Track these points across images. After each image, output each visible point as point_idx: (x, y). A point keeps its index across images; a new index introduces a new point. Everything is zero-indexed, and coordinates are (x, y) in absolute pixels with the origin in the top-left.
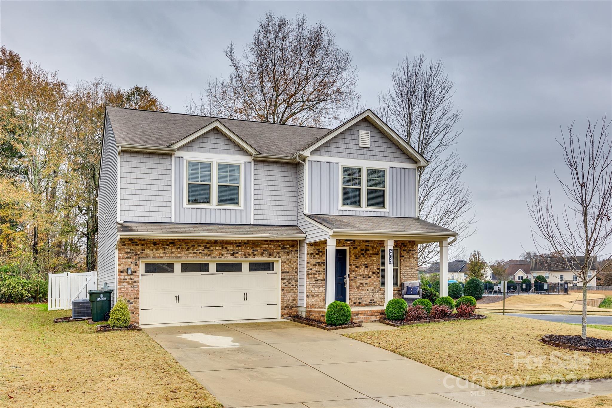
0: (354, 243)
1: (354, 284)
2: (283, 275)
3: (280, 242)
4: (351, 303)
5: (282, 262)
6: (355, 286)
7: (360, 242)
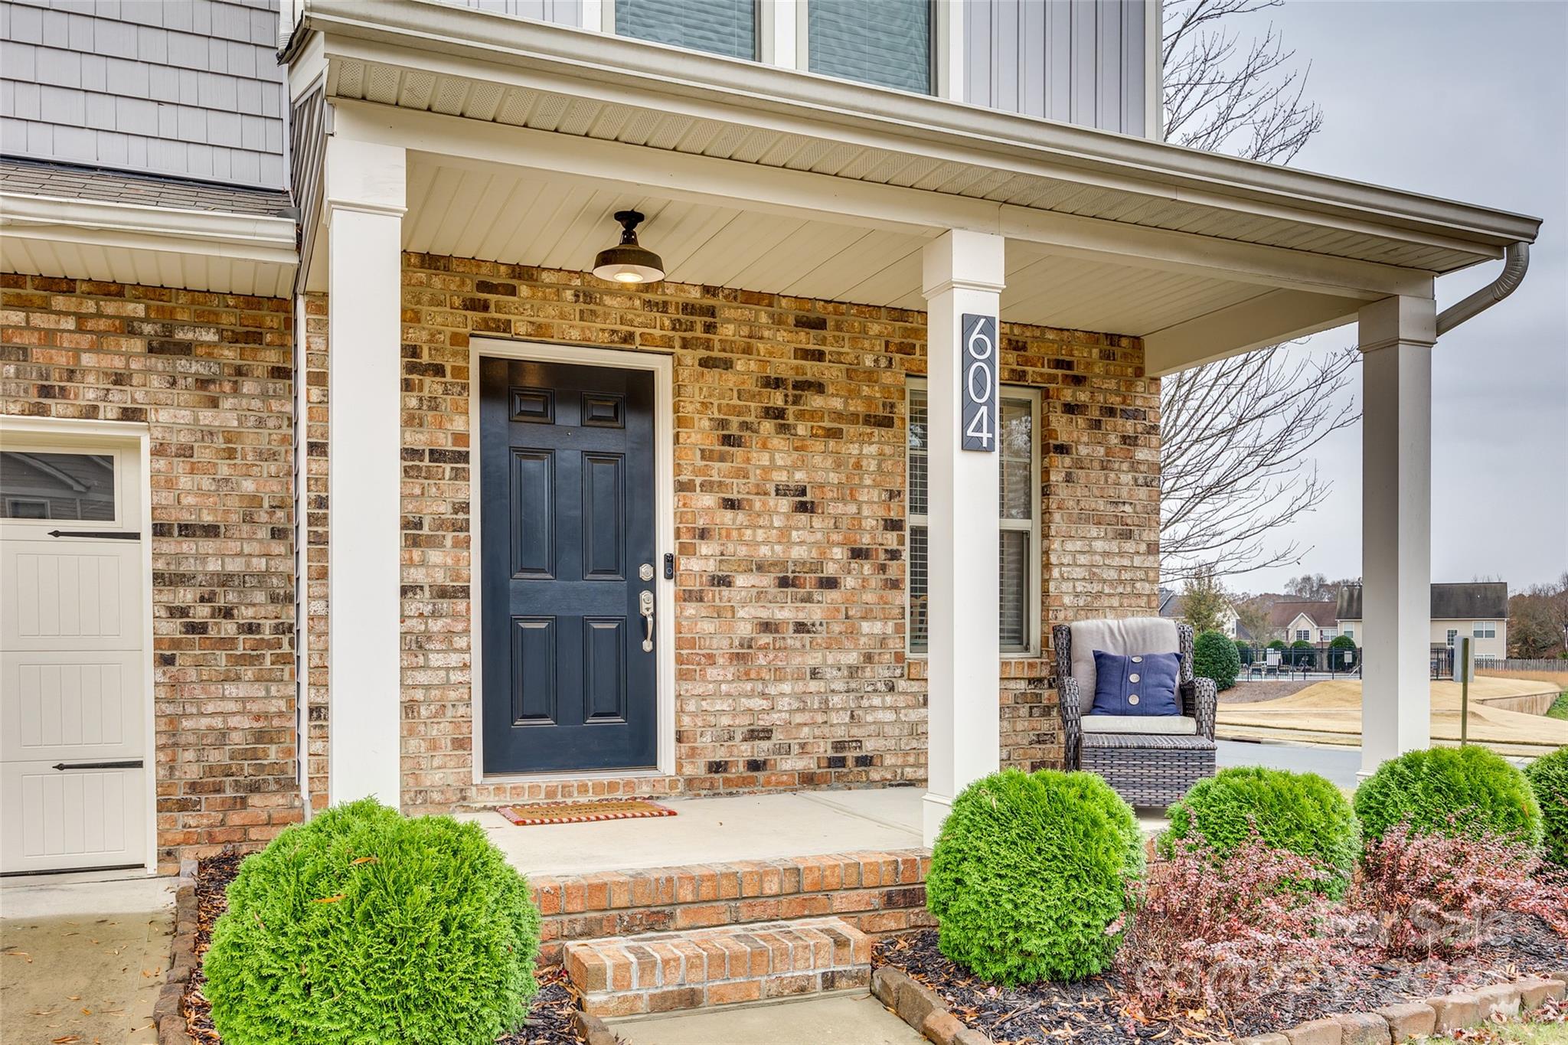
0: (709, 328)
1: (708, 627)
2: (169, 546)
3: (137, 299)
4: (688, 770)
5: (158, 451)
6: (721, 646)
7: (748, 322)
